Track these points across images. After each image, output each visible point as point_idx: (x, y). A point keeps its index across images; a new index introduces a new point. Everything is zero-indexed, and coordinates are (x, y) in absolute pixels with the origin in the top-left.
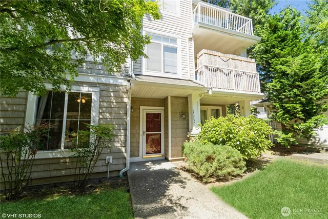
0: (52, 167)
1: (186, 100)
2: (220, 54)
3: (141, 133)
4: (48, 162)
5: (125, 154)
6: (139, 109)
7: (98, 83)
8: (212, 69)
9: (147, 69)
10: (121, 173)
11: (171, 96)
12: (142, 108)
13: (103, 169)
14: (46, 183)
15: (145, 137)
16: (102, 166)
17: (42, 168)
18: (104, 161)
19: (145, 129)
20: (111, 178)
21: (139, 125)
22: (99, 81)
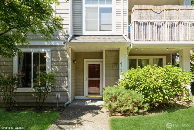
0: (28, 97)
1: (116, 53)
2: (152, 7)
3: (85, 79)
4: (26, 94)
5: (68, 92)
6: (84, 61)
7: (50, 45)
8: (141, 24)
9: (87, 30)
10: (65, 104)
11: (106, 50)
12: (85, 60)
13: (55, 101)
14: (26, 106)
15: (87, 82)
16: (54, 99)
17: (23, 97)
18: (55, 96)
19: (88, 76)
20: (59, 107)
21: (84, 73)
22: (50, 44)
